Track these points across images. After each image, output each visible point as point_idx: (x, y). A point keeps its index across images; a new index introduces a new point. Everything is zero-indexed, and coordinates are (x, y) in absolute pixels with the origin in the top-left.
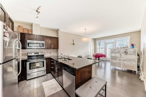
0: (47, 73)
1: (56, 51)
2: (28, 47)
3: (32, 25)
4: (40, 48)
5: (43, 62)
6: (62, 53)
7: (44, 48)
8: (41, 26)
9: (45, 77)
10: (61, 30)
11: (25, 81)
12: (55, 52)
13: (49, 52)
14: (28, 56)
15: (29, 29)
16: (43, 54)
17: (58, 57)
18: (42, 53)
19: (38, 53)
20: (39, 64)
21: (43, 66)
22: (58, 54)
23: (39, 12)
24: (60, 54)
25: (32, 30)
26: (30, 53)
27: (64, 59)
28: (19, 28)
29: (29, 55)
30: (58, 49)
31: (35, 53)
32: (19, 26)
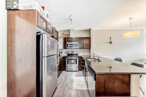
0: (79, 70)
1: (89, 51)
2: (67, 48)
3: (70, 31)
4: (75, 48)
5: (76, 59)
6: (94, 53)
7: (78, 48)
9: (78, 72)
10: (94, 29)
11: (65, 71)
12: (87, 52)
13: (82, 51)
17: (90, 56)
19: (73, 52)
20: (73, 61)
22: (90, 54)
23: (72, 20)
24: (92, 54)
27: (95, 60)
28: (63, 35)
30: (90, 48)
31: (72, 52)
32: (63, 34)
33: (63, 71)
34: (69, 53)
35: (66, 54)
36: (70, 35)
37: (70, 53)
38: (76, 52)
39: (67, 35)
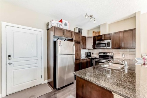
2: (96, 48)
3: (100, 27)
7: (110, 47)
13: (121, 53)
16: (112, 55)
28: (93, 33)
30: (135, 48)
34: (100, 54)
35: (97, 55)
36: (100, 33)
37: (102, 54)
38: (110, 54)
39: (97, 33)
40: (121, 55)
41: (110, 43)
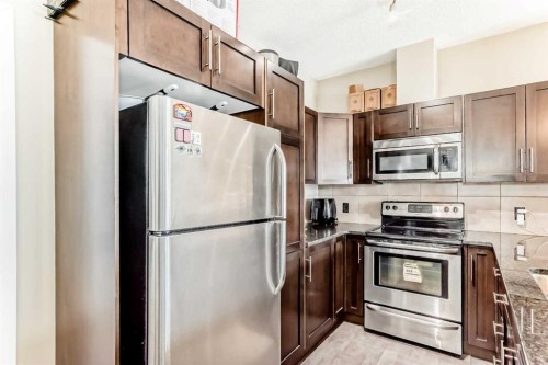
2: (375, 178)
3: (394, 63)
4: (430, 176)
5: (444, 265)
7: (458, 173)
8: (440, 43)
11: (358, 328)
14: (386, 218)
15: (386, 89)
16: (459, 215)
18: (451, 207)
19: (427, 205)
20: (418, 271)
21: (445, 294)
25: (394, 87)
26: (391, 205)
28: (354, 98)
29: (385, 212)
31: (413, 206)
32: (352, 89)
33: (345, 325)
34: (391, 212)
35: (373, 217)
36: (393, 95)
37: (403, 211)
38: (446, 210)
39: (376, 96)
40: (507, 214)
41: (455, 149)
